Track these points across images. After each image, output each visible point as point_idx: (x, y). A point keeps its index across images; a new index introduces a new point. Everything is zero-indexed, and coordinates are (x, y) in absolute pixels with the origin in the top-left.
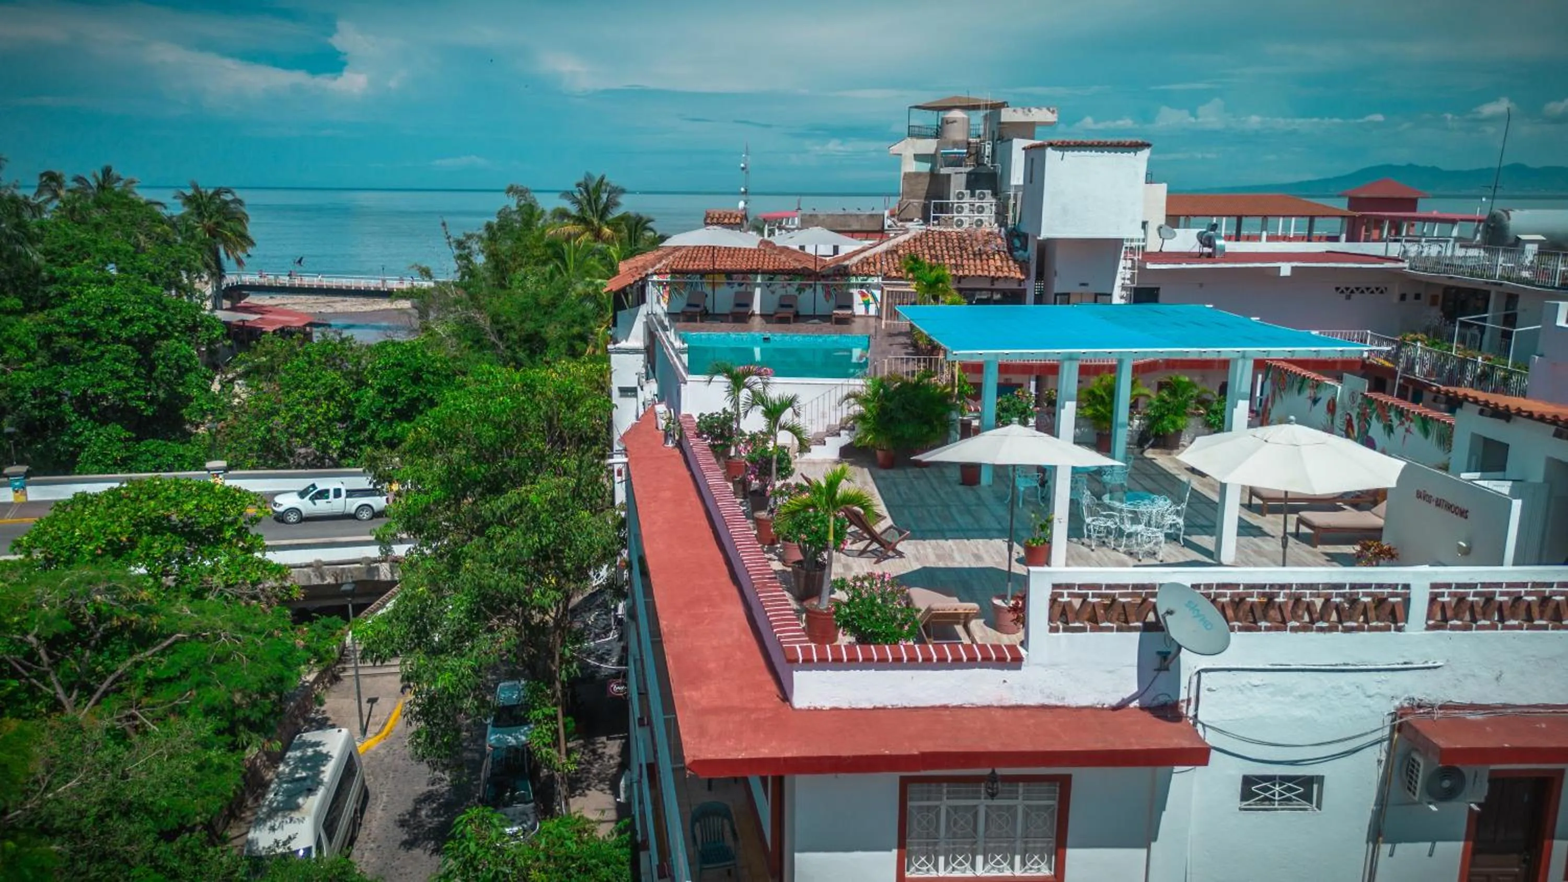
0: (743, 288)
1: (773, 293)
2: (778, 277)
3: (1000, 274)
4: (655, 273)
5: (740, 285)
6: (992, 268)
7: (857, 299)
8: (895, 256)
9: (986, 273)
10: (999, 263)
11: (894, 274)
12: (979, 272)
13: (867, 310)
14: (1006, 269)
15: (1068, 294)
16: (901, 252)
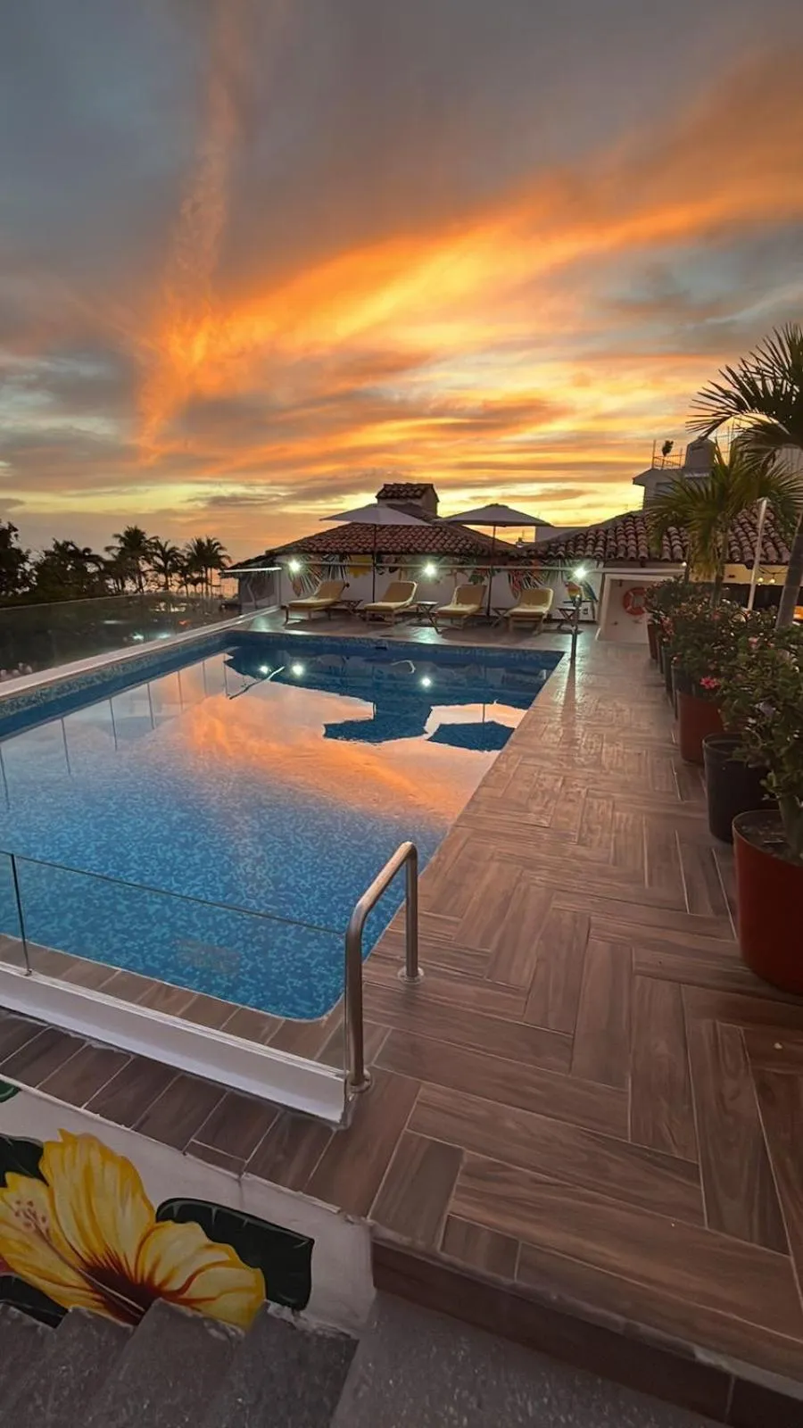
2: (445, 558)
5: (393, 570)
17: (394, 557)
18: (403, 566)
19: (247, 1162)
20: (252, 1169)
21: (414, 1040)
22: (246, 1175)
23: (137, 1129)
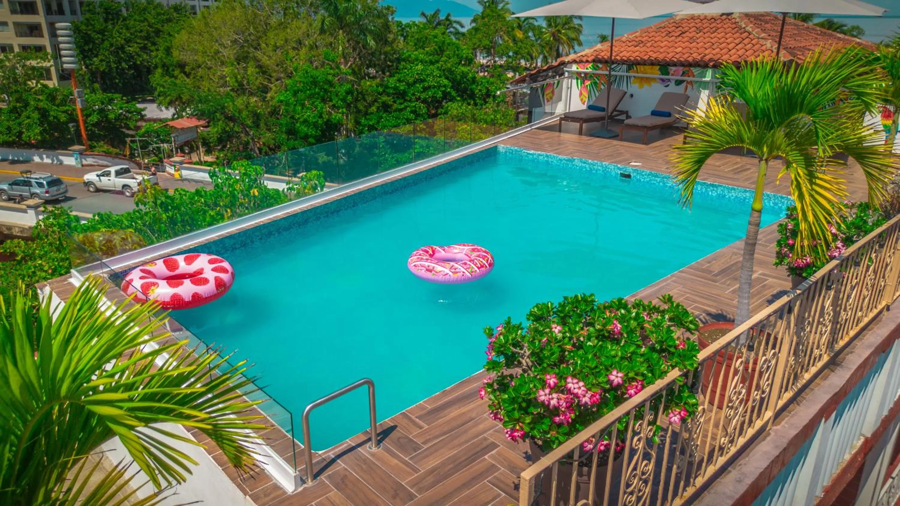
0: (680, 89)
4: (574, 61)
5: (679, 83)
17: (681, 69)
18: (690, 78)
19: (251, 493)
20: (250, 496)
21: (348, 473)
22: (248, 497)
23: (223, 470)
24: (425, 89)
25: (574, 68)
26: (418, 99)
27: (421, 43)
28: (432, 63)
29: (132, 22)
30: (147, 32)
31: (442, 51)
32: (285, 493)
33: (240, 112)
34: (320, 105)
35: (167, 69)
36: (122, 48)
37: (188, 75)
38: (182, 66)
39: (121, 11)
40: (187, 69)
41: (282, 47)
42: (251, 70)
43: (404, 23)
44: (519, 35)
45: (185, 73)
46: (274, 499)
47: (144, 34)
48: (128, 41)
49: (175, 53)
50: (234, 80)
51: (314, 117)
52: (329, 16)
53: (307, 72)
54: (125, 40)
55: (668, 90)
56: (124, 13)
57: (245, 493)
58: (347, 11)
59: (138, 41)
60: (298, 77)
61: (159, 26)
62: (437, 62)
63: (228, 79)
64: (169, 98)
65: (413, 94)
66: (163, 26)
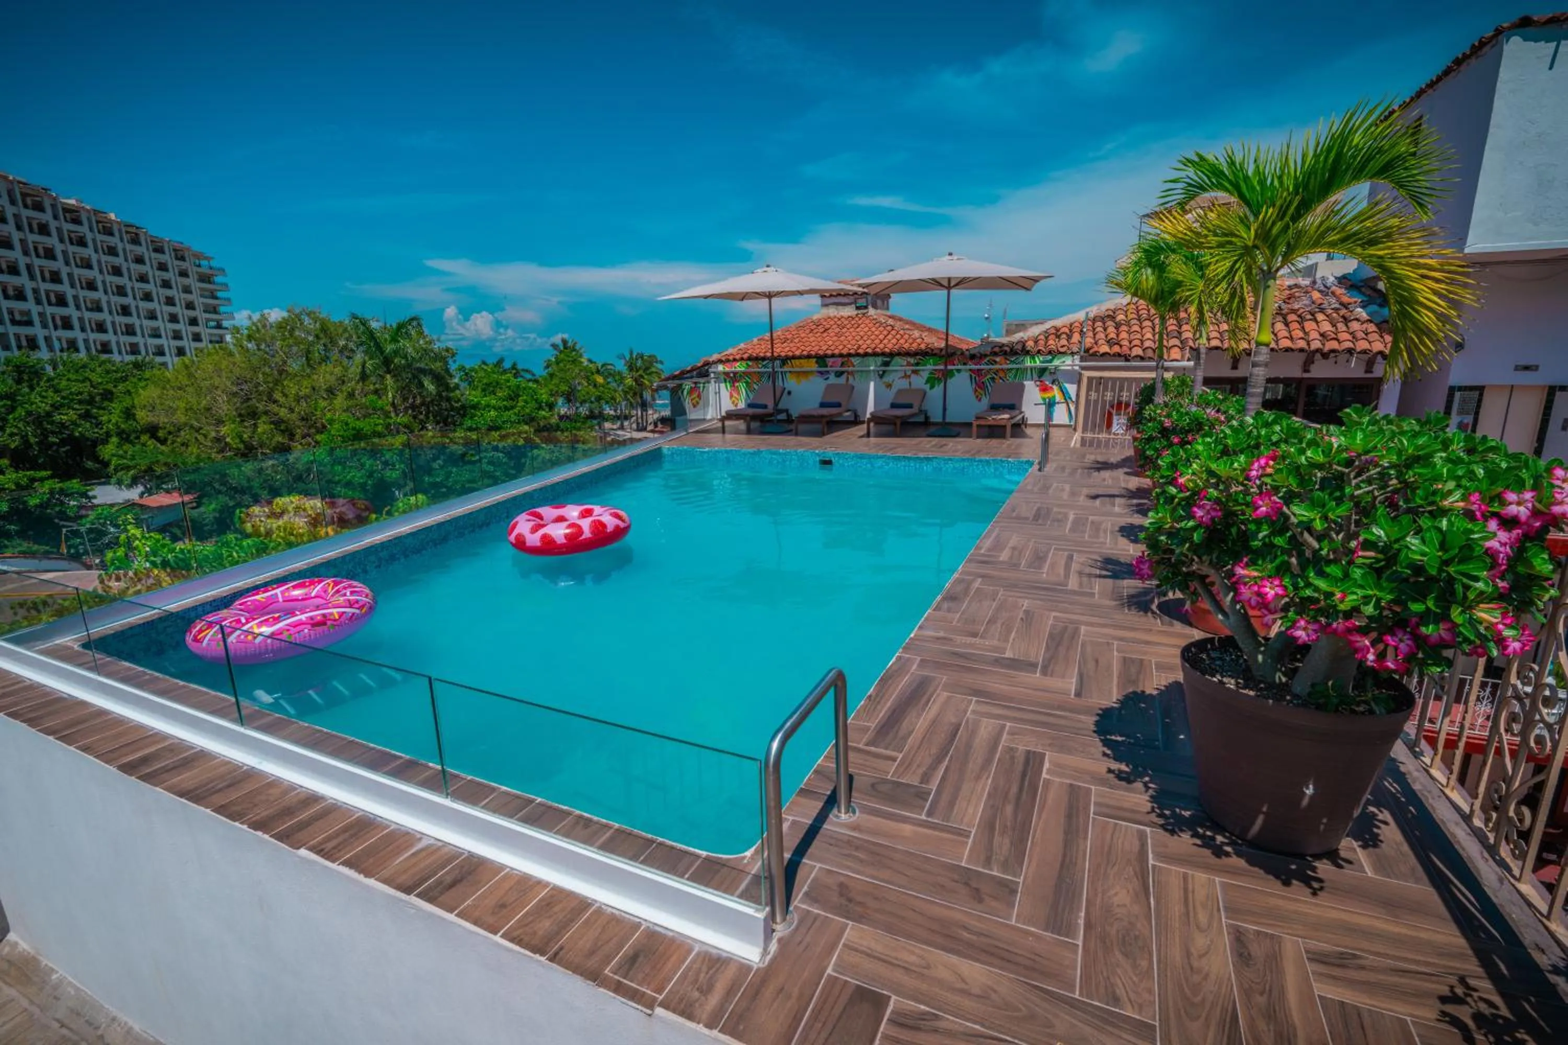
0: (842, 380)
1: (889, 386)
2: (898, 360)
3: (1334, 345)
4: (720, 361)
5: (839, 374)
6: (1314, 335)
7: (1032, 392)
8: (1110, 323)
9: (1302, 344)
10: (1326, 327)
11: (1105, 349)
12: (1285, 343)
13: (1049, 416)
14: (1344, 336)
15: (1481, 389)
16: (1120, 317)
17: (840, 360)
18: (851, 369)
19: (661, 998)
20: (665, 1005)
21: (842, 879)
22: (659, 1011)
23: (551, 959)
24: (503, 437)
25: (721, 368)
26: (496, 449)
27: (489, 388)
28: (507, 409)
29: (64, 383)
30: (90, 394)
31: (518, 396)
32: (744, 968)
33: (249, 480)
34: (368, 463)
35: (125, 437)
36: (49, 415)
37: (163, 442)
38: (152, 430)
39: (43, 369)
40: (161, 434)
41: (306, 397)
42: (263, 427)
43: (467, 367)
44: (600, 380)
45: (158, 439)
46: (730, 992)
47: (85, 396)
48: (56, 407)
49: (141, 414)
50: (237, 441)
51: (361, 477)
52: (371, 359)
53: (347, 424)
54: (52, 406)
55: (829, 382)
56: (49, 369)
57: (650, 1004)
58: (396, 352)
59: (76, 406)
60: (335, 429)
61: (110, 386)
62: (512, 408)
63: (228, 440)
64: (132, 472)
65: (489, 443)
66: (115, 386)
